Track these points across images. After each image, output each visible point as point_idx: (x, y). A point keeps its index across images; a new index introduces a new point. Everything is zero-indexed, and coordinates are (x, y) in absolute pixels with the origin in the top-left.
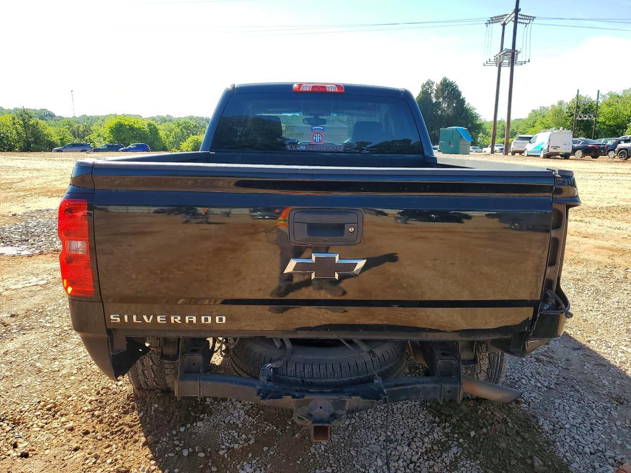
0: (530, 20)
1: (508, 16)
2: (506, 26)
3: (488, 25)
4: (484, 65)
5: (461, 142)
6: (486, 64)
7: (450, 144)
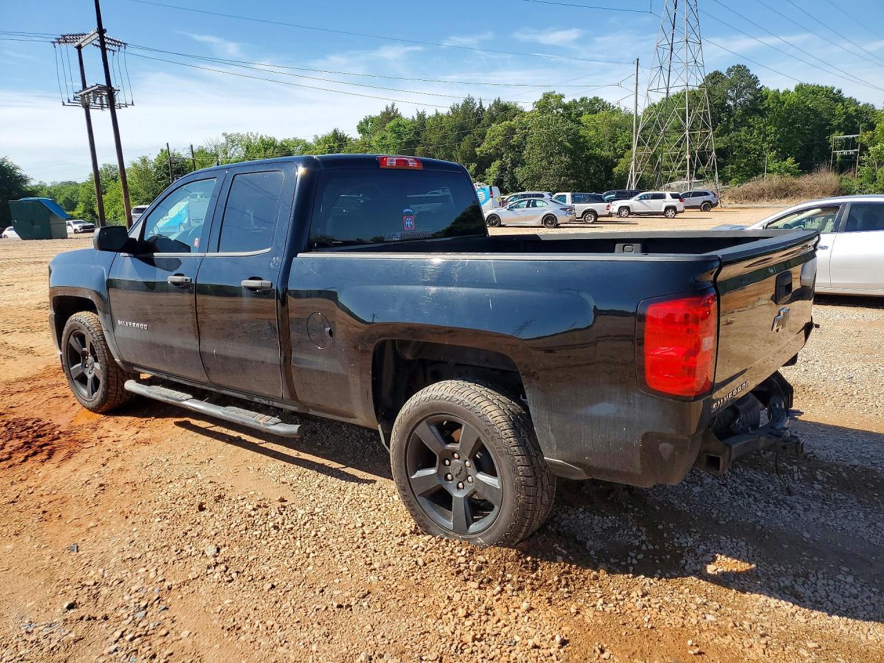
0: (119, 46)
1: (87, 36)
2: (82, 50)
3: (57, 44)
4: (64, 104)
5: (52, 221)
6: (66, 103)
7: (33, 224)
